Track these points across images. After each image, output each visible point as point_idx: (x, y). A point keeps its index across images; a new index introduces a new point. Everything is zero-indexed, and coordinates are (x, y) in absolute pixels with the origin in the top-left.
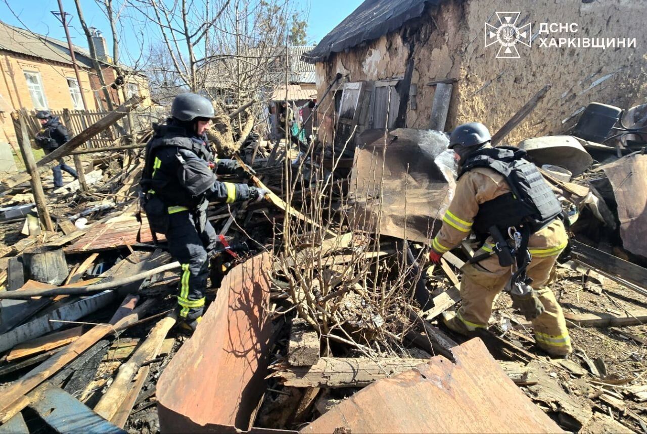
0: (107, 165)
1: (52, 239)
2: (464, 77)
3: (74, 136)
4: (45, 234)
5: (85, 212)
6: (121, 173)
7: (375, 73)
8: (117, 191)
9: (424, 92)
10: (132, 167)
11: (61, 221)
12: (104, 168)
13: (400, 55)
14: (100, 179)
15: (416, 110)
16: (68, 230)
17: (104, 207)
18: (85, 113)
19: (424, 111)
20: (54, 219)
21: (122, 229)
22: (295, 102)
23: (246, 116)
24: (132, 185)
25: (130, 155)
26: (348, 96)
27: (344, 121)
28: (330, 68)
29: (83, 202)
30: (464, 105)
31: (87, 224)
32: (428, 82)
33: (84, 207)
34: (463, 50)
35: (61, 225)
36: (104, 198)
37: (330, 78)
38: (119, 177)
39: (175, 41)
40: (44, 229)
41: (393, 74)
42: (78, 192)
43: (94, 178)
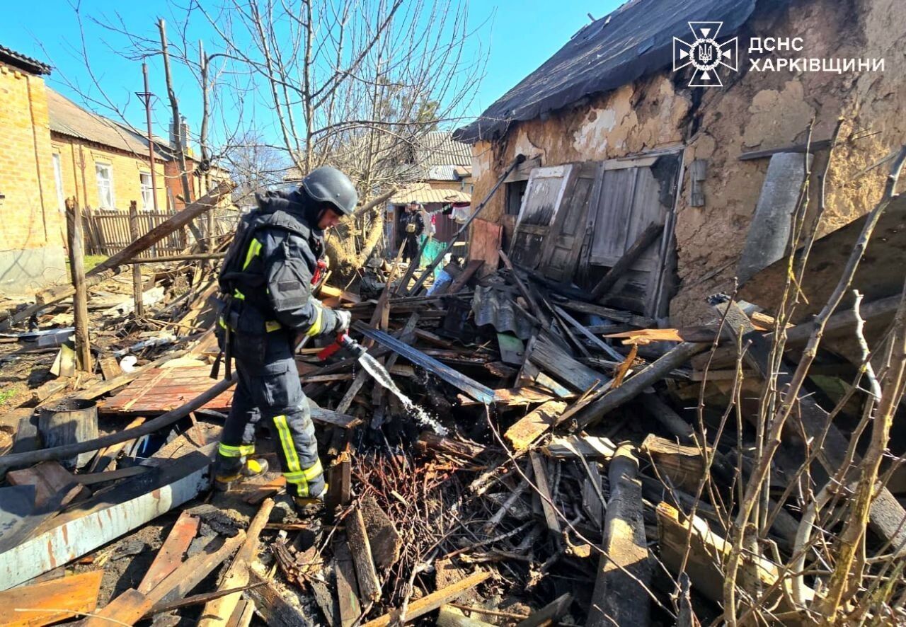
0: (171, 281)
1: (87, 385)
2: (843, 139)
3: (139, 237)
4: (80, 376)
5: (136, 346)
6: (188, 293)
7: (602, 148)
8: (181, 318)
9: (726, 174)
10: (204, 284)
11: (103, 358)
12: (166, 285)
13: (665, 112)
14: (160, 300)
15: (702, 208)
16: (110, 373)
17: (161, 341)
18: (154, 214)
19: (723, 210)
20: (94, 353)
21: (183, 380)
22: (424, 206)
23: (374, 217)
24: (202, 310)
25: (203, 267)
26: (538, 189)
27: (530, 229)
28: (502, 149)
29: (135, 331)
30: (838, 194)
31: (136, 365)
32: (740, 154)
33: (135, 339)
34: (848, 84)
35: (102, 364)
36: (162, 327)
37: (500, 164)
38: (185, 299)
39: (288, 105)
40: (80, 367)
41: (644, 145)
42: (131, 315)
43: (154, 297)
